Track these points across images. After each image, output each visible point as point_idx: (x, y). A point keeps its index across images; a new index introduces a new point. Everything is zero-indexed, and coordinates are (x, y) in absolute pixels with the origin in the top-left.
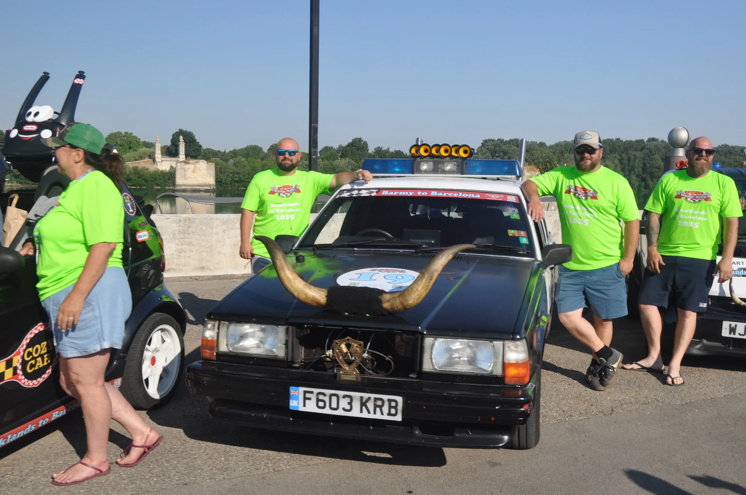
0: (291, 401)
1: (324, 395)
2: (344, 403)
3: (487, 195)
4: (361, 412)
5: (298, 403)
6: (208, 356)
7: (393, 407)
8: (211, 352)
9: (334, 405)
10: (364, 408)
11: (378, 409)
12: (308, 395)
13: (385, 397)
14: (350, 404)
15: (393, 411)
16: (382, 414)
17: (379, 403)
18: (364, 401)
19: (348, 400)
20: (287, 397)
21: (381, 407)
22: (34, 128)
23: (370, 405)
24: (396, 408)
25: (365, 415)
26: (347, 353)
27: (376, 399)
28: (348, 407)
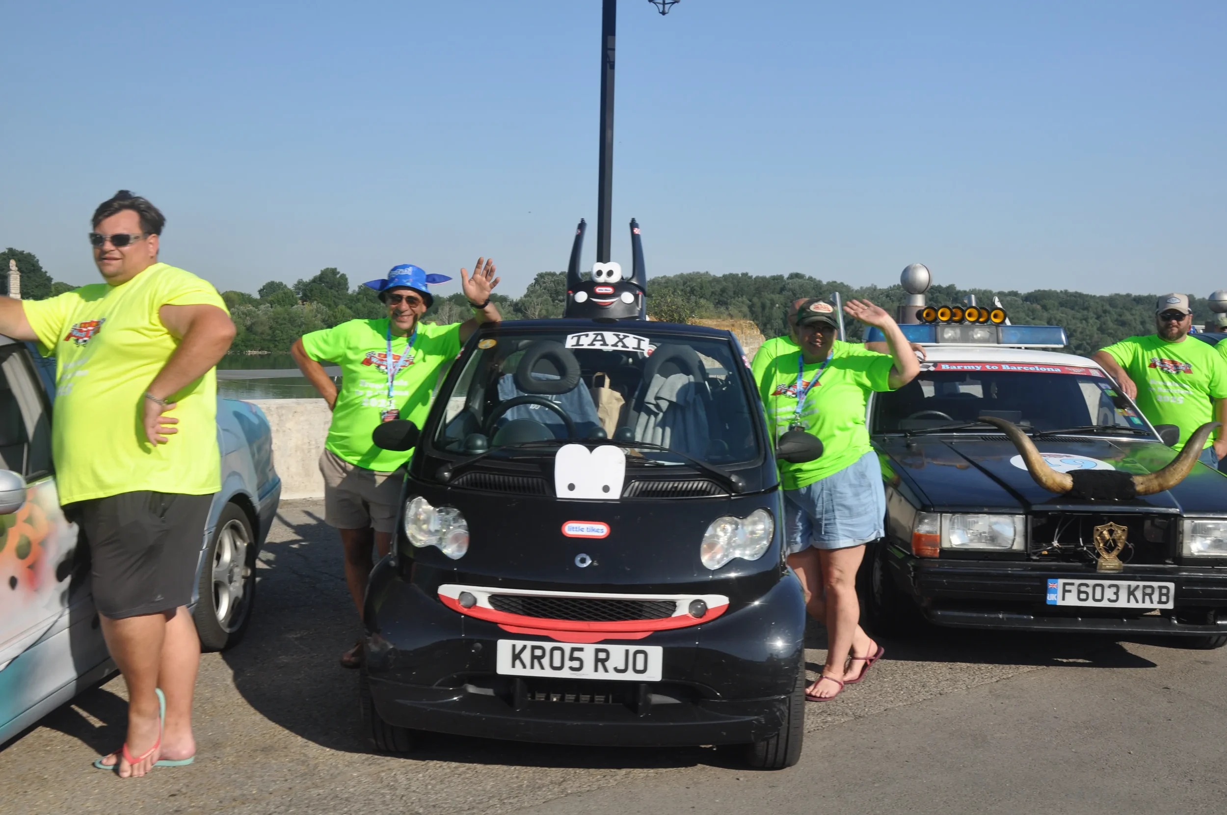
0: (1048, 595)
1: (1087, 586)
2: (1109, 593)
3: (1067, 368)
4: (1129, 601)
5: (1056, 597)
6: (929, 553)
7: (1164, 595)
8: (933, 549)
9: (1098, 596)
10: (1132, 597)
11: (1147, 598)
12: (1068, 588)
13: (1155, 584)
14: (1116, 593)
15: (1164, 599)
16: (1152, 602)
17: (1149, 591)
18: (1132, 590)
19: (1114, 590)
20: (1044, 590)
21: (1150, 595)
22: (610, 290)
23: (1139, 594)
24: (1167, 595)
25: (1133, 605)
26: (1109, 539)
27: (1145, 587)
28: (1114, 597)
